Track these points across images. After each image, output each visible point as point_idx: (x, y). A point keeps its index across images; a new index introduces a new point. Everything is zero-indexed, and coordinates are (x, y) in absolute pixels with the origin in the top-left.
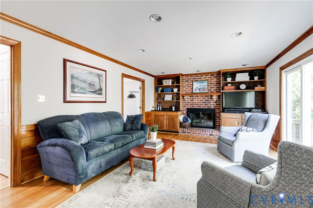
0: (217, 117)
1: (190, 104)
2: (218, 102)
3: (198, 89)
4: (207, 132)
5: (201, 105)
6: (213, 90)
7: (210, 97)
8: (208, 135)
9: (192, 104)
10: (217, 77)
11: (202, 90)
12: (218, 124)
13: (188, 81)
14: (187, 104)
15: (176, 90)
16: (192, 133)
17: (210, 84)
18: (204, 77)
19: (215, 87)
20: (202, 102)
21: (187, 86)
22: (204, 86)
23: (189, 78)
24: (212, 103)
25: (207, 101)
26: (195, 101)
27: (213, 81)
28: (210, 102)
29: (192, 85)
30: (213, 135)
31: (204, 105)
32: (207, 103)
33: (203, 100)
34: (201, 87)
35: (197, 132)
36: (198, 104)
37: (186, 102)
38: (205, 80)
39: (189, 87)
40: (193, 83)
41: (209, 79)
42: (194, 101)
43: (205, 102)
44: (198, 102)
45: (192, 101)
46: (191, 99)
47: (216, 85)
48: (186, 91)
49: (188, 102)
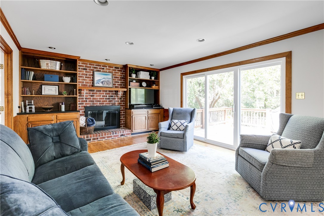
0: (122, 115)
1: (89, 101)
2: (122, 99)
3: (101, 82)
4: (118, 133)
5: (104, 101)
6: (118, 85)
7: (114, 93)
8: (120, 137)
9: (92, 101)
10: (121, 71)
11: (106, 84)
12: (122, 123)
13: (86, 69)
14: (84, 101)
15: (67, 80)
16: (100, 139)
17: (115, 77)
18: (107, 68)
19: (119, 81)
20: (106, 98)
21: (85, 76)
22: (108, 79)
23: (88, 65)
24: (117, 100)
25: (111, 98)
26: (97, 97)
27: (118, 75)
28: (114, 99)
29: (93, 75)
30: (124, 135)
31: (108, 102)
32: (111, 100)
33: (107, 96)
34: (104, 80)
35: (107, 136)
36: (100, 101)
37: (83, 99)
38: (109, 72)
39: (88, 78)
40: (93, 73)
41: (114, 71)
42: (95, 97)
43: (108, 99)
44: (101, 99)
45: (92, 97)
46: (91, 95)
47: (120, 80)
48: (83, 82)
49: (86, 99)
